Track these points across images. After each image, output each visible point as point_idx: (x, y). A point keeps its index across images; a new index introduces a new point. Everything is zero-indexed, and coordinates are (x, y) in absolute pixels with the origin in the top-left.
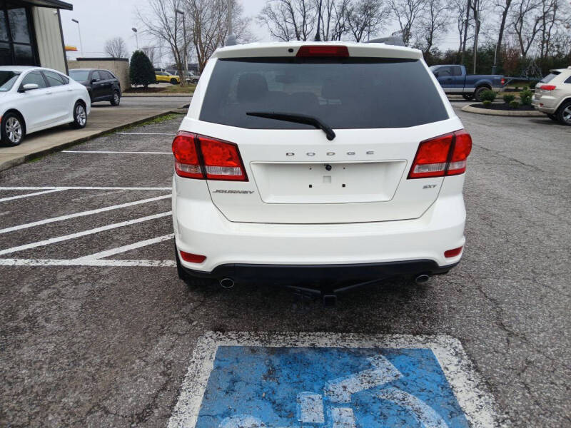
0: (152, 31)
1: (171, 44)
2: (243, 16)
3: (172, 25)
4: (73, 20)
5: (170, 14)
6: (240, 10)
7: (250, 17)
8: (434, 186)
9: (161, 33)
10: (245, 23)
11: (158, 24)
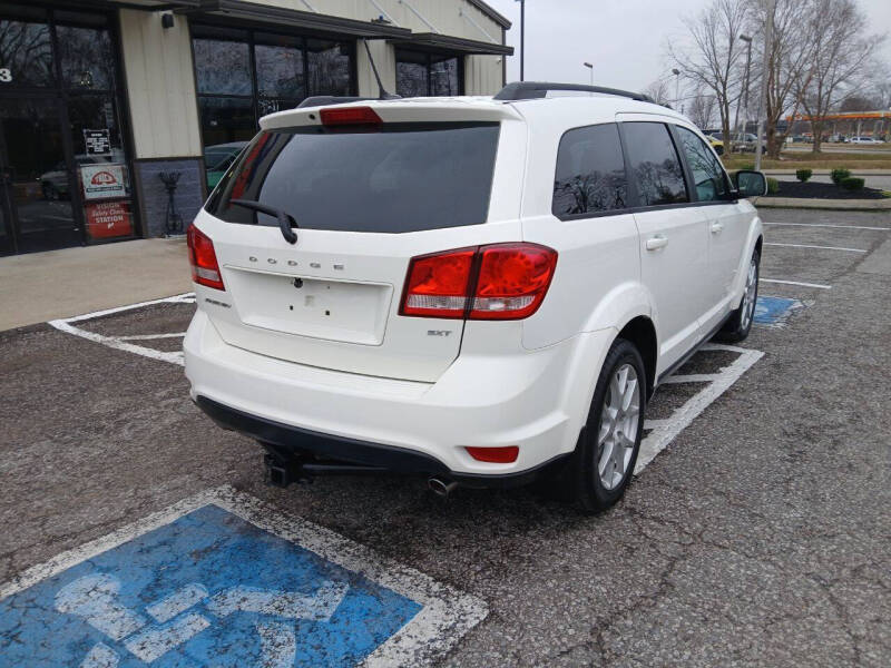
0: (689, 74)
1: (718, 92)
2: (867, 34)
3: (723, 62)
4: (586, 64)
5: (722, 42)
6: (861, 24)
7: (880, 34)
8: (447, 333)
9: (701, 75)
10: (870, 45)
11: (699, 60)
